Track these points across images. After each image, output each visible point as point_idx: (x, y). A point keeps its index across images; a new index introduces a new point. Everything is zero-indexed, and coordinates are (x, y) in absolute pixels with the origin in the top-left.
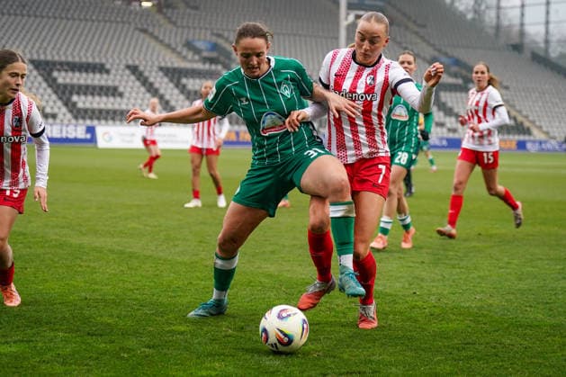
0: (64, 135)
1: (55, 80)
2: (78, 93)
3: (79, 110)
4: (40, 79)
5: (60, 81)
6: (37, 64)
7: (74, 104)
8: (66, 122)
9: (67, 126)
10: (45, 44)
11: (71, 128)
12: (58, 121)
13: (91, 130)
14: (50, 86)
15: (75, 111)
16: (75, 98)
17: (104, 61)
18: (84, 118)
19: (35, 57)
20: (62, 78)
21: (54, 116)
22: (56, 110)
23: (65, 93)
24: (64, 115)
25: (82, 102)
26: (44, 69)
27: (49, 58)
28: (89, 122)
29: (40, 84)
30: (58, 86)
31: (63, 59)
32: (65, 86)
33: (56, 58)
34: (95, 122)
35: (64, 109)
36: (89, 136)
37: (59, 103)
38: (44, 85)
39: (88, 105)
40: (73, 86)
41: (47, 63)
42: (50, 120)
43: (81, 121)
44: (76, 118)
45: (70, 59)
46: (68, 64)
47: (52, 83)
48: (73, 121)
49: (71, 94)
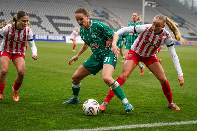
0: (56, 39)
1: (53, 22)
2: (60, 26)
3: (60, 31)
4: (48, 21)
5: (55, 22)
6: (48, 17)
7: (59, 29)
8: (56, 35)
9: (57, 36)
10: (50, 10)
11: (58, 37)
12: (54, 34)
13: (64, 37)
14: (52, 23)
15: (59, 31)
16: (59, 27)
17: (68, 16)
18: (62, 34)
19: (47, 14)
20: (55, 21)
21: (53, 33)
22: (53, 31)
23: (56, 26)
24: (56, 33)
25: (61, 29)
26: (50, 18)
27: (51, 15)
28: (63, 35)
29: (48, 23)
30: (54, 24)
31: (56, 15)
32: (56, 24)
33: (53, 15)
34: (66, 35)
35: (56, 31)
36: (63, 39)
37: (54, 29)
38: (50, 23)
39: (63, 30)
40: (59, 24)
41: (51, 16)
42: (51, 34)
43: (61, 35)
44: (60, 33)
45: (58, 15)
46: (57, 17)
47: (52, 22)
48: (59, 35)
49: (58, 26)
